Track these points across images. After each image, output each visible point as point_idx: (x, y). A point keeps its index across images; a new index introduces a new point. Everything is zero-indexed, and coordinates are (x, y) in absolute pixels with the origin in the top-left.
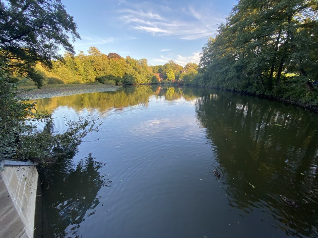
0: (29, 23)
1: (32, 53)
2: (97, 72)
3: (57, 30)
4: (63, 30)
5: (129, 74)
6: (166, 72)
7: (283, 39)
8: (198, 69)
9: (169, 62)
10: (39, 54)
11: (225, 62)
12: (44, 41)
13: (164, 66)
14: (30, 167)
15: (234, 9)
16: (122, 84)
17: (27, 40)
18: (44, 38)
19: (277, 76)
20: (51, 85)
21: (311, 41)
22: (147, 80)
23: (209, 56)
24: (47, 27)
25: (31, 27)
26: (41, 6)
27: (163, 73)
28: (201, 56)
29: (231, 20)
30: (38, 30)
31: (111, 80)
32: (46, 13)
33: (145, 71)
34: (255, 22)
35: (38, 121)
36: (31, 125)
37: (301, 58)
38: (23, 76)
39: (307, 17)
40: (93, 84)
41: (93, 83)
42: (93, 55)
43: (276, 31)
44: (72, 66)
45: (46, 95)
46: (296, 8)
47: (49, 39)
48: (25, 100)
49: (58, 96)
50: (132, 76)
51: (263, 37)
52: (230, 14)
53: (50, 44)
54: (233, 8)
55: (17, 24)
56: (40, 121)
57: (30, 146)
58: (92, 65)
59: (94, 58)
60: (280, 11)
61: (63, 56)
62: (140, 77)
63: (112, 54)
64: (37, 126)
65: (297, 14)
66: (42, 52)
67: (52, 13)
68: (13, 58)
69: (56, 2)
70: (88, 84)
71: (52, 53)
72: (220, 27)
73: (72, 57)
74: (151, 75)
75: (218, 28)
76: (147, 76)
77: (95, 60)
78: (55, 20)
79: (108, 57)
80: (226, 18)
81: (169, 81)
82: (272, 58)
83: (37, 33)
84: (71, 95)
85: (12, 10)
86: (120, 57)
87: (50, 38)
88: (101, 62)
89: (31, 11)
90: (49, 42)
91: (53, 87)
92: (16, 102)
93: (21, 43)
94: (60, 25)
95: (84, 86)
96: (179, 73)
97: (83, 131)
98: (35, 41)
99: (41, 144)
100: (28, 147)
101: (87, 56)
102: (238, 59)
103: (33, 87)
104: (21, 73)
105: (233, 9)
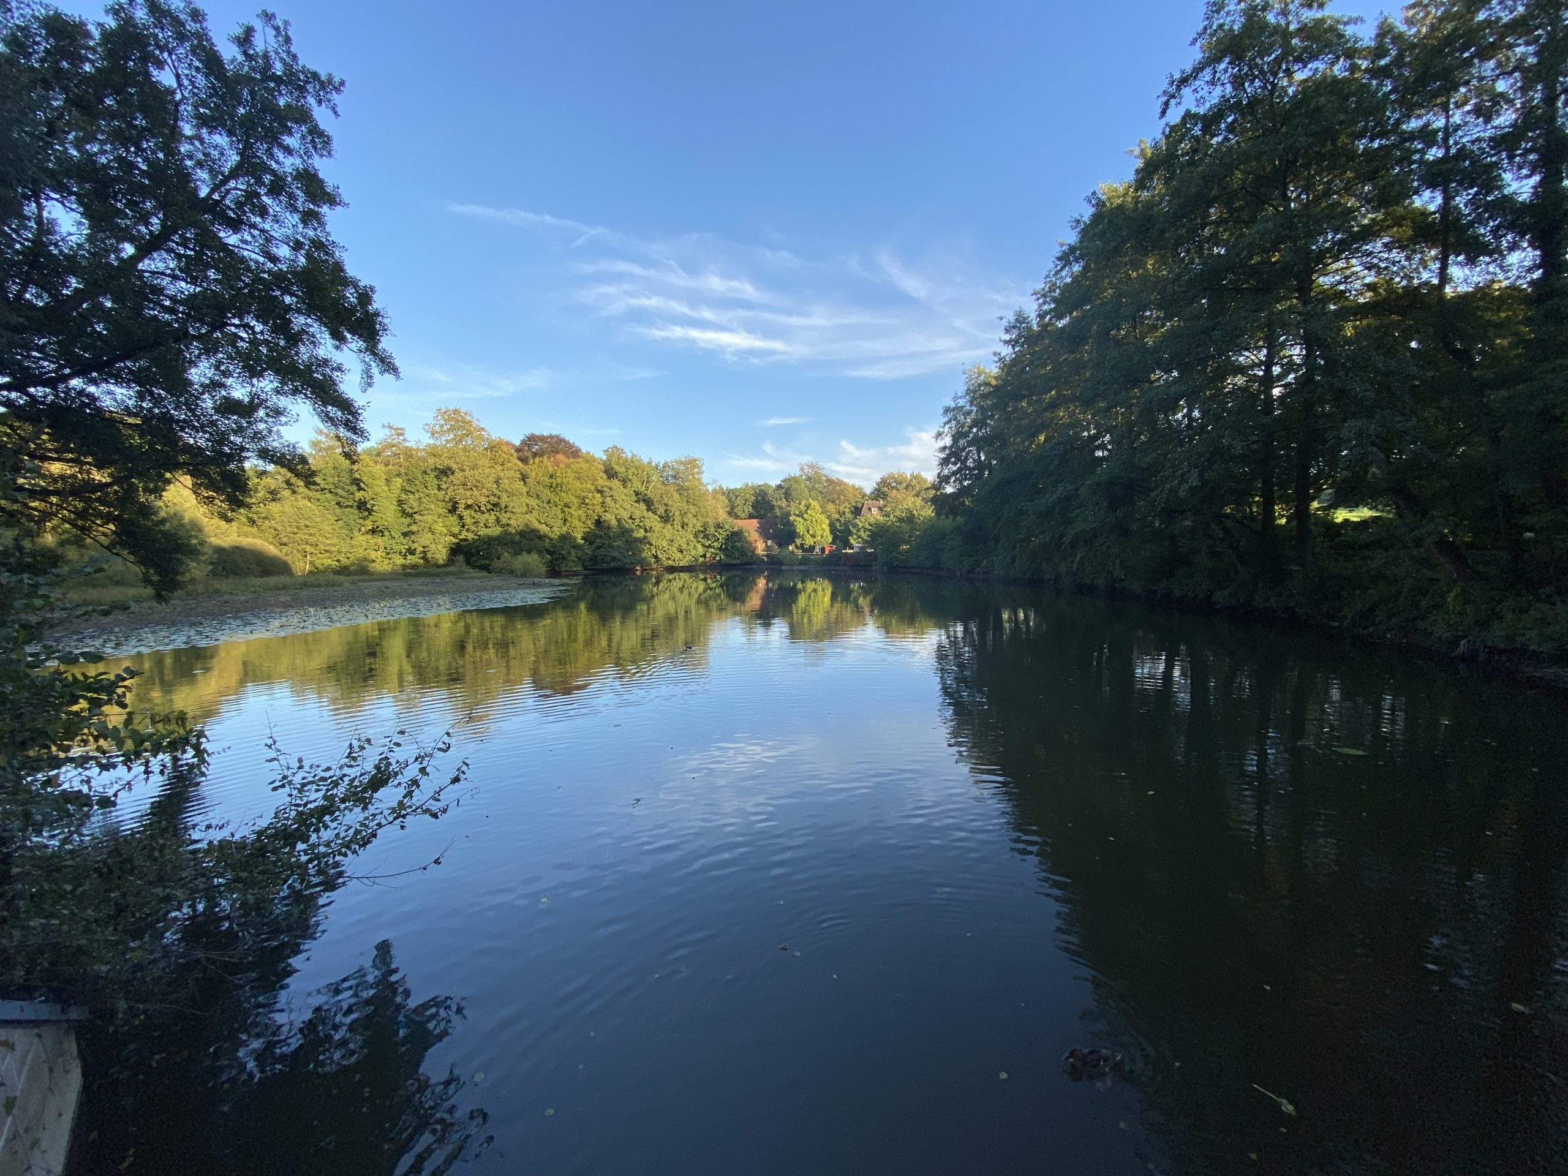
0: (163, 307)
1: (153, 436)
2: (461, 518)
3: (295, 339)
4: (323, 341)
5: (614, 523)
6: (788, 514)
7: (1289, 367)
8: (935, 496)
9: (802, 469)
10: (192, 441)
11: (1051, 468)
12: (222, 385)
13: (779, 487)
14: (44, 1030)
15: (1065, 259)
16: (579, 568)
17: (138, 378)
18: (227, 374)
19: (1294, 523)
20: (224, 585)
21: (1414, 370)
22: (701, 550)
23: (978, 442)
24: (246, 326)
25: (168, 324)
26: (232, 239)
27: (776, 517)
28: (941, 444)
29: (1054, 300)
30: (200, 338)
31: (529, 552)
32: (248, 269)
33: (693, 509)
34: (1160, 307)
35: (130, 769)
36: (85, 789)
37: (1386, 442)
38: (89, 541)
39: (1379, 273)
40: (437, 575)
41: (438, 567)
42: (448, 441)
43: (1252, 337)
44: (344, 494)
45: (192, 633)
46: (1326, 241)
47: (251, 377)
48: (81, 660)
49: (251, 637)
50: (632, 530)
51: (1203, 361)
52: (1047, 276)
53: (253, 396)
54: (1058, 255)
55: (104, 311)
56: (138, 768)
57: (65, 907)
58: (439, 488)
59: (450, 458)
60: (1256, 259)
61: (305, 448)
62: (669, 536)
63: (542, 439)
64: (115, 795)
65: (1335, 266)
66: (205, 432)
67: (281, 270)
68: (54, 459)
69: (300, 230)
70: (410, 575)
71: (253, 438)
72: (1014, 327)
73: (347, 455)
74: (718, 526)
75: (1007, 331)
76: (703, 533)
77: (455, 467)
78: (288, 299)
79: (518, 450)
80: (1035, 294)
81: (804, 550)
82: (1254, 446)
83: (197, 352)
84: (317, 628)
85: (89, 251)
86: (578, 450)
87: (253, 370)
88: (486, 473)
89: (179, 257)
90: (249, 389)
91: (231, 594)
92: (28, 671)
93: (110, 393)
94: (309, 320)
95: (393, 585)
96: (849, 516)
97: (361, 817)
98: (179, 385)
99: (124, 895)
100: (51, 915)
101: (418, 450)
102: (1106, 453)
103: (132, 592)
104: (83, 529)
105: (1059, 259)
